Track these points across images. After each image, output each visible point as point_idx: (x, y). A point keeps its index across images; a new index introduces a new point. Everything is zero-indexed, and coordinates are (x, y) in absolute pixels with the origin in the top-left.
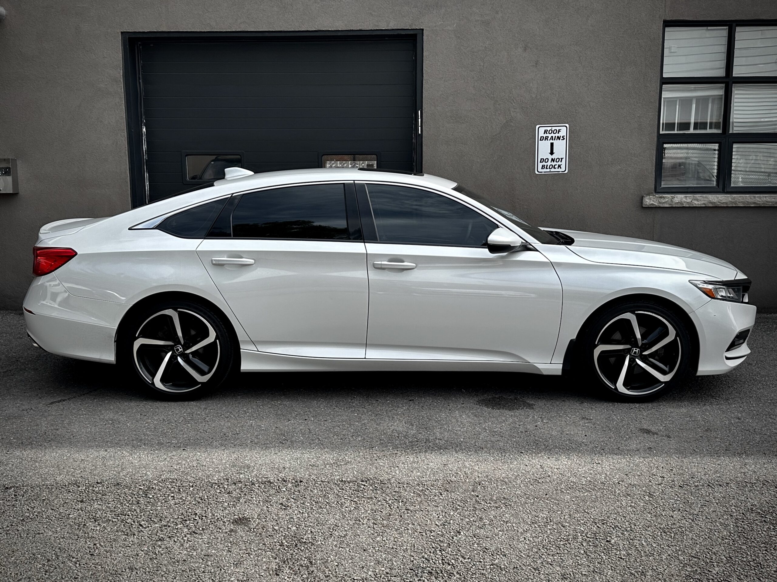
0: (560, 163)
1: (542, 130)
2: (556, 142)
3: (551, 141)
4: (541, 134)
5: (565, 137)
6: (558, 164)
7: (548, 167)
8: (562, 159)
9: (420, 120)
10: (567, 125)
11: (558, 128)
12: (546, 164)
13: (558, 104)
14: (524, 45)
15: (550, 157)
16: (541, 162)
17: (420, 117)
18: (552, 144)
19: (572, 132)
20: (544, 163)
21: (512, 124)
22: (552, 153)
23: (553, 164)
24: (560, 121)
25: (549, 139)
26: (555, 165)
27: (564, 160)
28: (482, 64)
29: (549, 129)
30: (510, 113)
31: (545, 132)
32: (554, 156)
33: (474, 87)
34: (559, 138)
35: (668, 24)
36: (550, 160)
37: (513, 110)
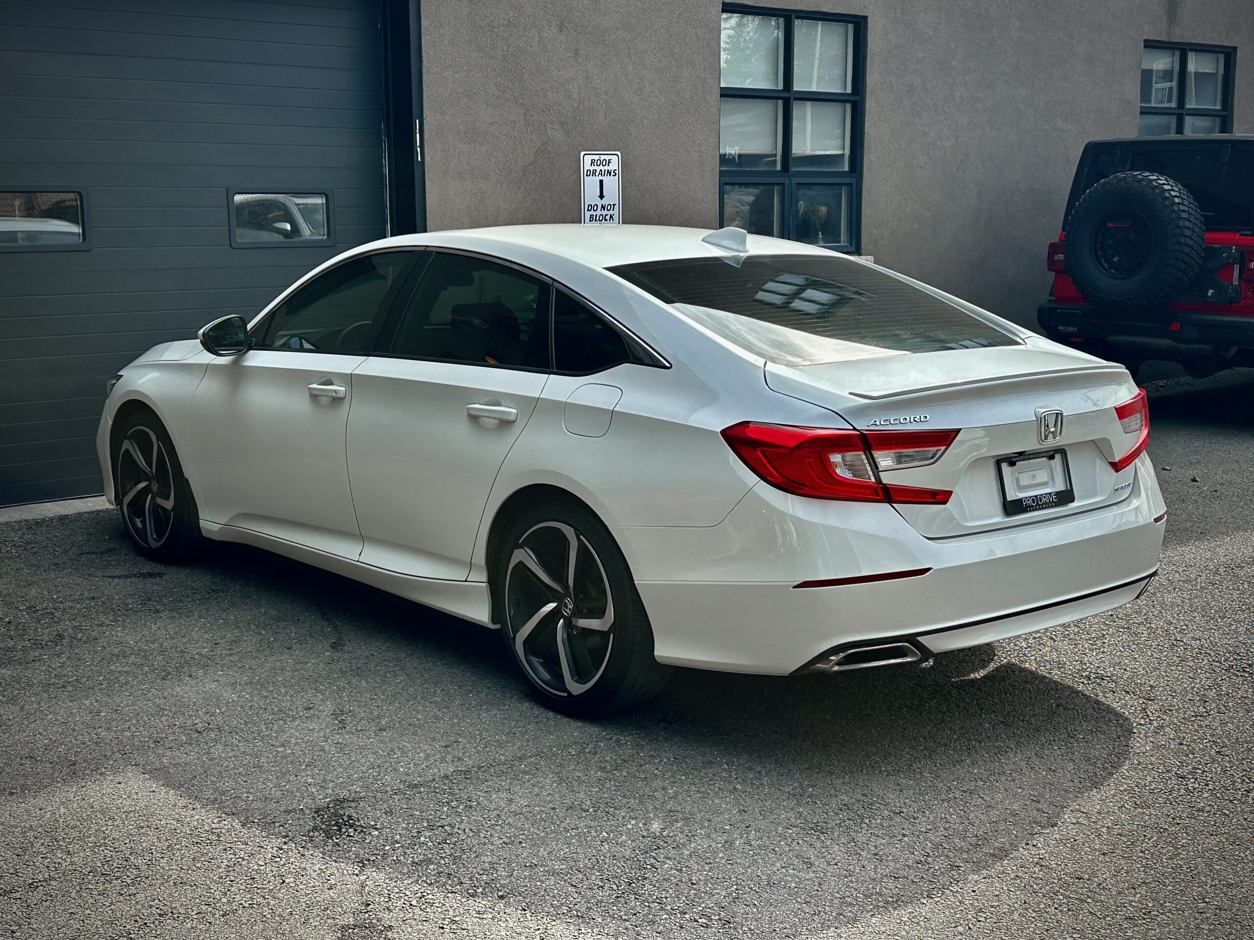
0: (611, 212)
1: (588, 159)
2: (605, 179)
3: (600, 178)
4: (588, 166)
5: (617, 172)
6: (609, 213)
7: (597, 219)
8: (614, 205)
9: (418, 135)
10: (619, 153)
11: (607, 158)
12: (594, 213)
13: (606, 119)
14: (559, 22)
15: (600, 202)
16: (588, 210)
17: (418, 131)
18: (601, 182)
19: (625, 164)
20: (592, 212)
21: (550, 148)
22: (602, 196)
23: (604, 213)
24: (609, 147)
25: (597, 174)
26: (606, 215)
27: (616, 207)
28: (505, 48)
29: (596, 157)
30: (546, 131)
31: (593, 162)
32: (604, 202)
33: (496, 85)
34: (609, 173)
35: (728, 8)
36: (600, 207)
37: (550, 125)
